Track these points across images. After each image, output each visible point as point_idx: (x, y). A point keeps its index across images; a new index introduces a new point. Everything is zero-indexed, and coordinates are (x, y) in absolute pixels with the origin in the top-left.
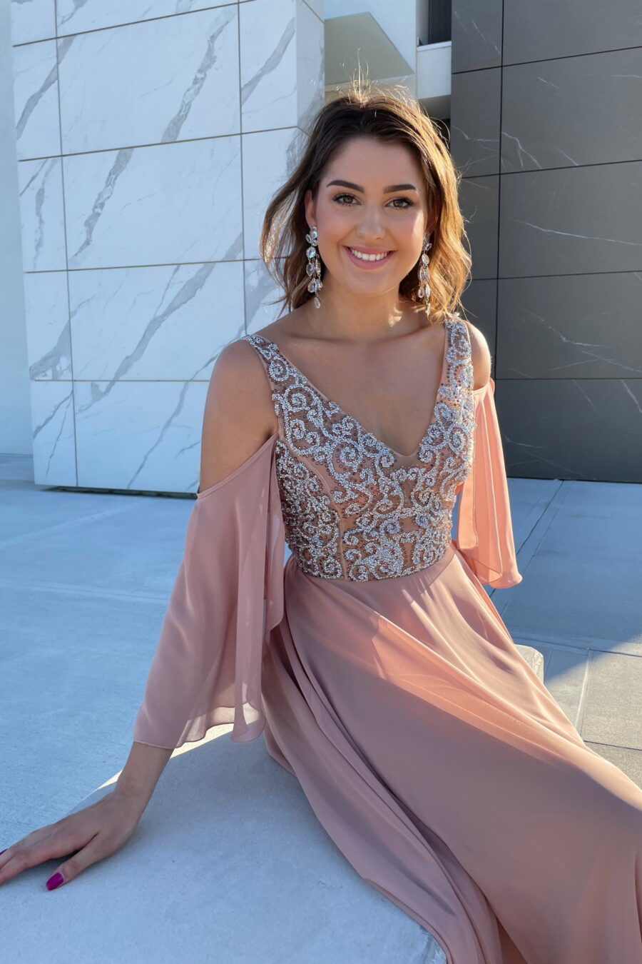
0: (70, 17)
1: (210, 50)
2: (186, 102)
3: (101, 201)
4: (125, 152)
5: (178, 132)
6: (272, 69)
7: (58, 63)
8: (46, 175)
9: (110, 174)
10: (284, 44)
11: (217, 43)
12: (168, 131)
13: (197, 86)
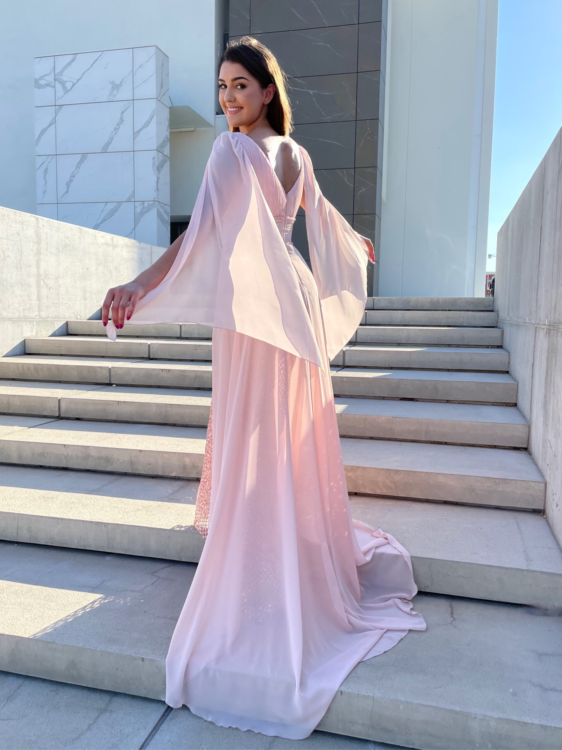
0: (62, 98)
1: (121, 118)
2: (111, 137)
3: (73, 175)
4: (84, 155)
5: (108, 149)
6: (147, 126)
7: (56, 116)
8: (49, 162)
9: (78, 164)
10: (151, 118)
11: (125, 114)
12: (103, 147)
13: (116, 131)
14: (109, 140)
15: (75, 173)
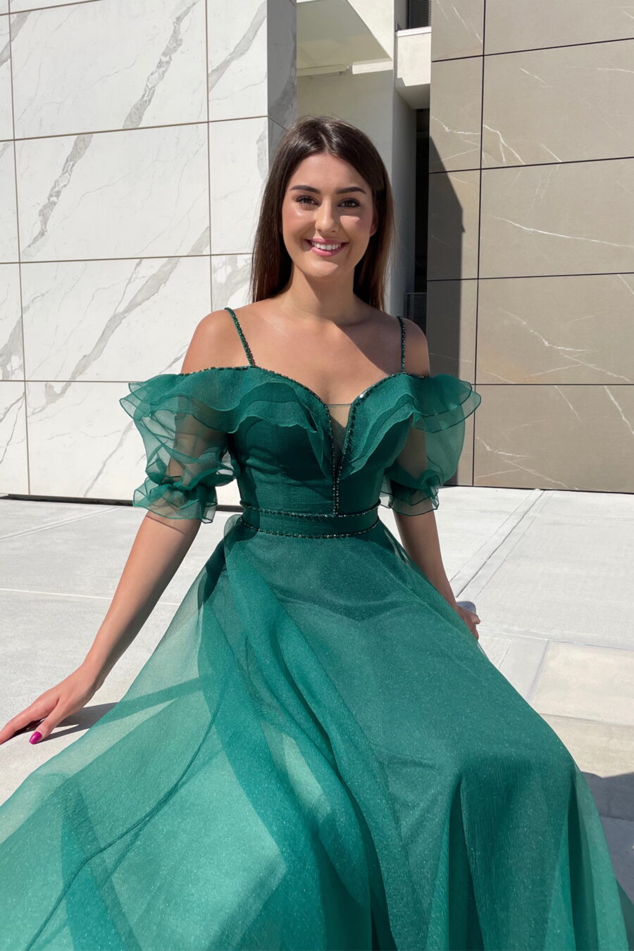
1: (176, 32)
2: (150, 86)
3: (57, 189)
4: (83, 139)
5: (140, 118)
6: (242, 54)
7: (10, 41)
9: (67, 161)
10: (254, 30)
11: (184, 25)
12: (130, 115)
13: (163, 69)
14: (143, 96)
15: (62, 185)
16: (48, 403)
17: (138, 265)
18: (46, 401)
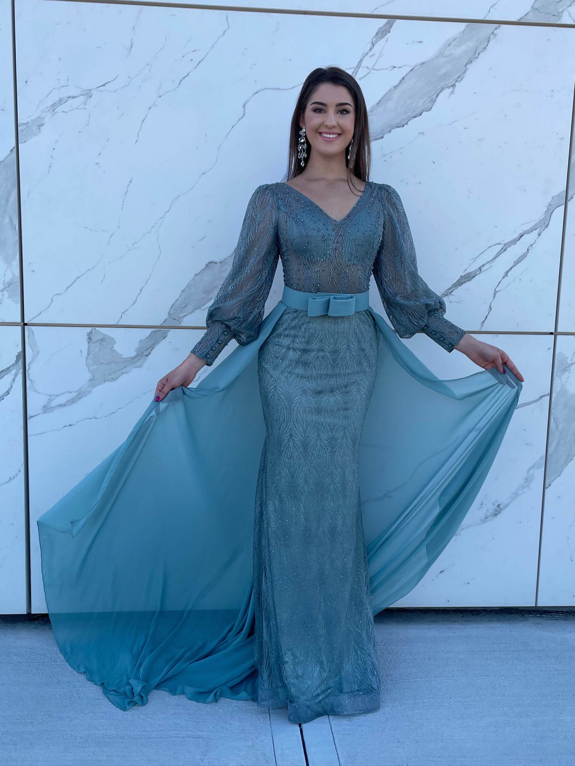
16: (94, 382)
17: (382, 33)
18: (89, 376)
